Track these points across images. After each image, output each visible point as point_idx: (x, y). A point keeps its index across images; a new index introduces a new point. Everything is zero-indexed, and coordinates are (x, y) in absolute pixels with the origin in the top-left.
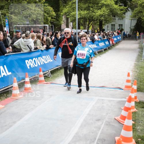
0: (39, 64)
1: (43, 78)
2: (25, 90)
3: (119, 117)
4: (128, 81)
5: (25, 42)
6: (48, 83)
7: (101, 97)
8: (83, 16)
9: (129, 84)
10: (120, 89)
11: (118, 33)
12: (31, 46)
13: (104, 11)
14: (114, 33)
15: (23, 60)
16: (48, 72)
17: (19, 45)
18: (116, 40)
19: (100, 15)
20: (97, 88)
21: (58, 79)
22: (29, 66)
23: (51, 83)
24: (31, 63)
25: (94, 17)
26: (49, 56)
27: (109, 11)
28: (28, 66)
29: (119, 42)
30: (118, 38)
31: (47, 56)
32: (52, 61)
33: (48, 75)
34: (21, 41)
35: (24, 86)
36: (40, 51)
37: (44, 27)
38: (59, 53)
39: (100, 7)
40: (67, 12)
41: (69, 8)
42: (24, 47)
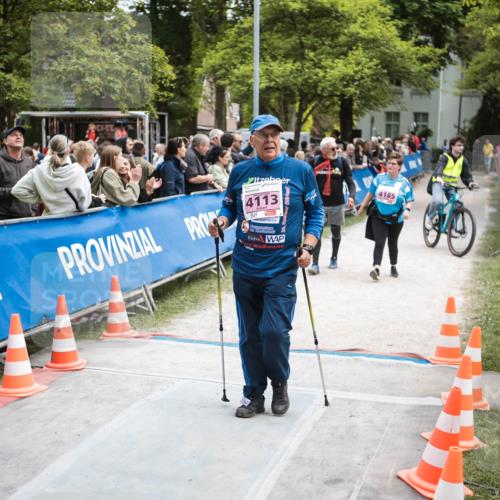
0: (111, 263)
1: (125, 314)
2: (52, 361)
3: (415, 469)
4: (448, 330)
5: (56, 176)
6: (144, 333)
7: (343, 390)
8: (280, 81)
9: (454, 342)
10: (419, 359)
11: (412, 147)
12: (79, 191)
13: (358, 64)
14: (394, 146)
15: (50, 247)
16: (142, 290)
19: (342, 79)
20: (332, 356)
21: (184, 321)
22: (71, 269)
23: (155, 336)
24: (80, 258)
25: (321, 86)
26: (147, 229)
27: (376, 61)
28: (68, 267)
30: (413, 164)
31: (141, 231)
32: (159, 249)
33: (144, 304)
34: (41, 176)
35: (51, 344)
36: (114, 211)
37: (133, 120)
38: (186, 220)
39: (345, 49)
40: (221, 65)
41: (228, 50)
42: (53, 197)
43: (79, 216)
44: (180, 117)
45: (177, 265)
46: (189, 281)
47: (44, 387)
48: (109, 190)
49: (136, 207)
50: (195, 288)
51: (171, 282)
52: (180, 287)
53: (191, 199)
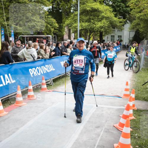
0: (42, 73)
1: (46, 86)
2: (28, 97)
3: (118, 124)
4: (127, 90)
5: (28, 51)
6: (50, 90)
7: (100, 105)
8: (84, 27)
9: (128, 93)
10: (119, 97)
11: (118, 44)
12: (34, 55)
15: (27, 69)
16: (50, 80)
17: (22, 55)
18: (116, 50)
19: (100, 27)
20: (97, 96)
21: (60, 87)
23: (53, 91)
24: (35, 72)
25: (95, 29)
26: (51, 65)
27: (108, 23)
28: (31, 74)
29: (118, 52)
30: (118, 49)
31: (50, 65)
32: (54, 70)
33: (50, 83)
34: (25, 51)
35: (27, 93)
36: (43, 60)
37: (48, 37)
38: (61, 62)
39: (101, 19)
40: (70, 24)
41: (71, 20)
42: (28, 56)
43: (34, 61)
44: (59, 37)
45: (59, 73)
46: (62, 78)
47: (26, 104)
48: (42, 55)
49: (48, 59)
50: (64, 79)
51: (57, 78)
52: (59, 79)
53: (62, 57)
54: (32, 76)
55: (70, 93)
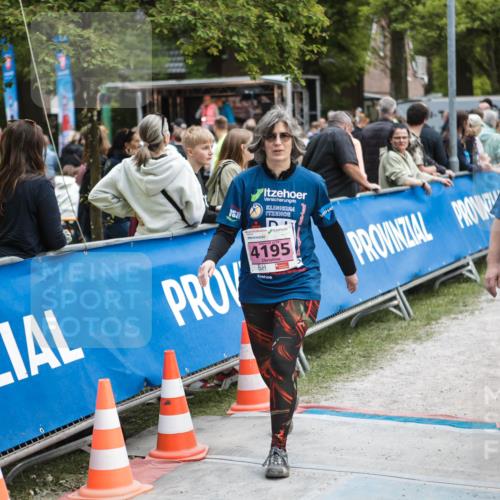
2: (160, 447)
21: (349, 385)
22: (182, 312)
23: (308, 409)
24: (195, 295)
28: (176, 309)
35: (156, 423)
37: (268, 88)
38: (350, 235)
44: (337, 83)
45: (338, 302)
46: (357, 326)
50: (367, 335)
52: (344, 336)
53: (356, 203)
54: (181, 322)
55: (406, 420)
